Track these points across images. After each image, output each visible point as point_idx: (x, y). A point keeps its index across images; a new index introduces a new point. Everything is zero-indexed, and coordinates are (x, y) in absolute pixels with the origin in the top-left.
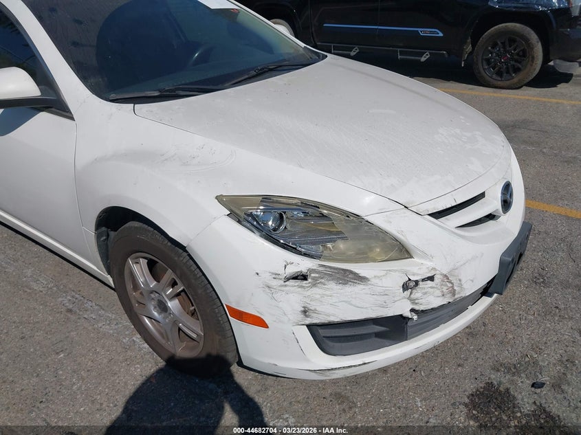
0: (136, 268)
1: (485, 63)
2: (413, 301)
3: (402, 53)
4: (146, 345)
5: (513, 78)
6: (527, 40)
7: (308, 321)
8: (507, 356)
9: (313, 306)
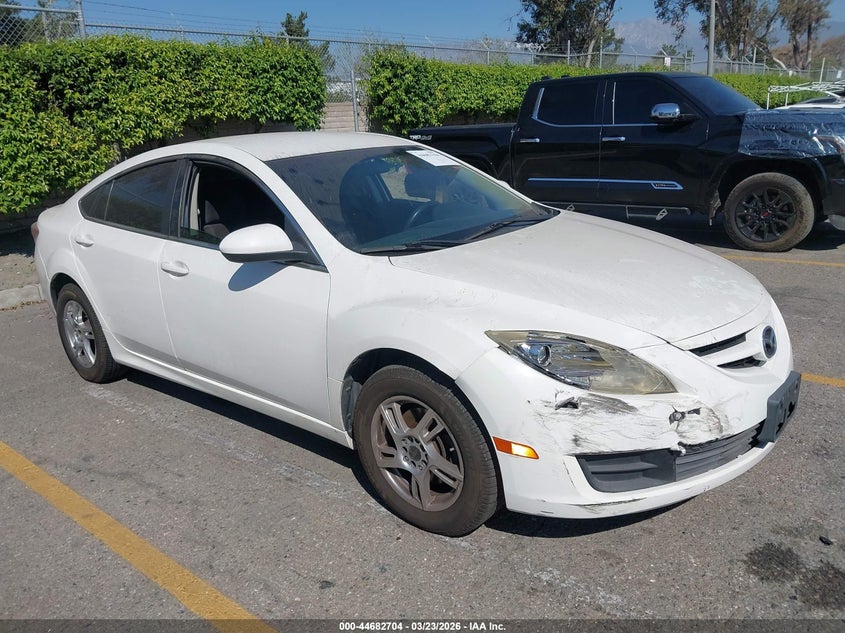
0: (387, 414)
1: (739, 220)
2: (681, 434)
3: (631, 210)
4: (383, 509)
5: (778, 238)
6: (792, 193)
7: (579, 451)
8: (787, 520)
9: (583, 434)
